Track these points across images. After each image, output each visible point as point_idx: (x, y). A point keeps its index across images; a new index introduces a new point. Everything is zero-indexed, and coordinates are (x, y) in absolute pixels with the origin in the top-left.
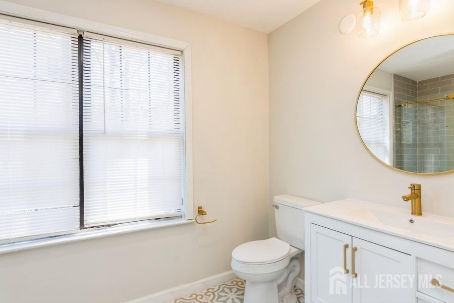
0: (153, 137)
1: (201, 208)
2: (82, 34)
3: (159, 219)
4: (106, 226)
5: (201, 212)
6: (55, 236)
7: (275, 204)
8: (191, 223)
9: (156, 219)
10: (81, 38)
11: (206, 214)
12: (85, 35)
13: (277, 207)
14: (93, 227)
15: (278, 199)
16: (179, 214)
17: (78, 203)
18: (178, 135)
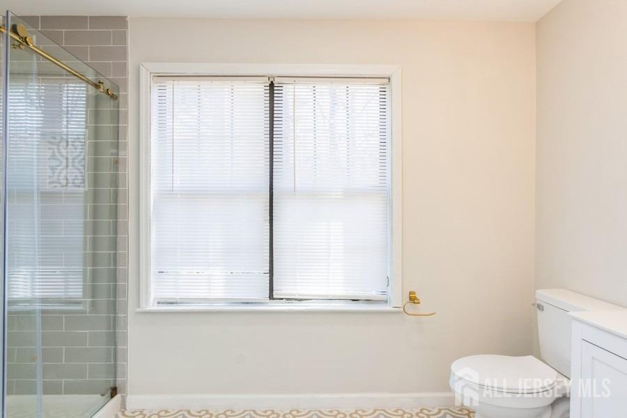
0: (350, 195)
1: (414, 293)
2: (272, 80)
3: (357, 300)
4: (296, 300)
5: (413, 299)
6: (247, 303)
7: (538, 302)
8: (398, 313)
9: (353, 300)
10: (272, 85)
11: (419, 303)
12: (276, 81)
13: (540, 307)
14: (282, 299)
15: (542, 295)
16: (384, 297)
17: (267, 269)
18: (384, 192)
